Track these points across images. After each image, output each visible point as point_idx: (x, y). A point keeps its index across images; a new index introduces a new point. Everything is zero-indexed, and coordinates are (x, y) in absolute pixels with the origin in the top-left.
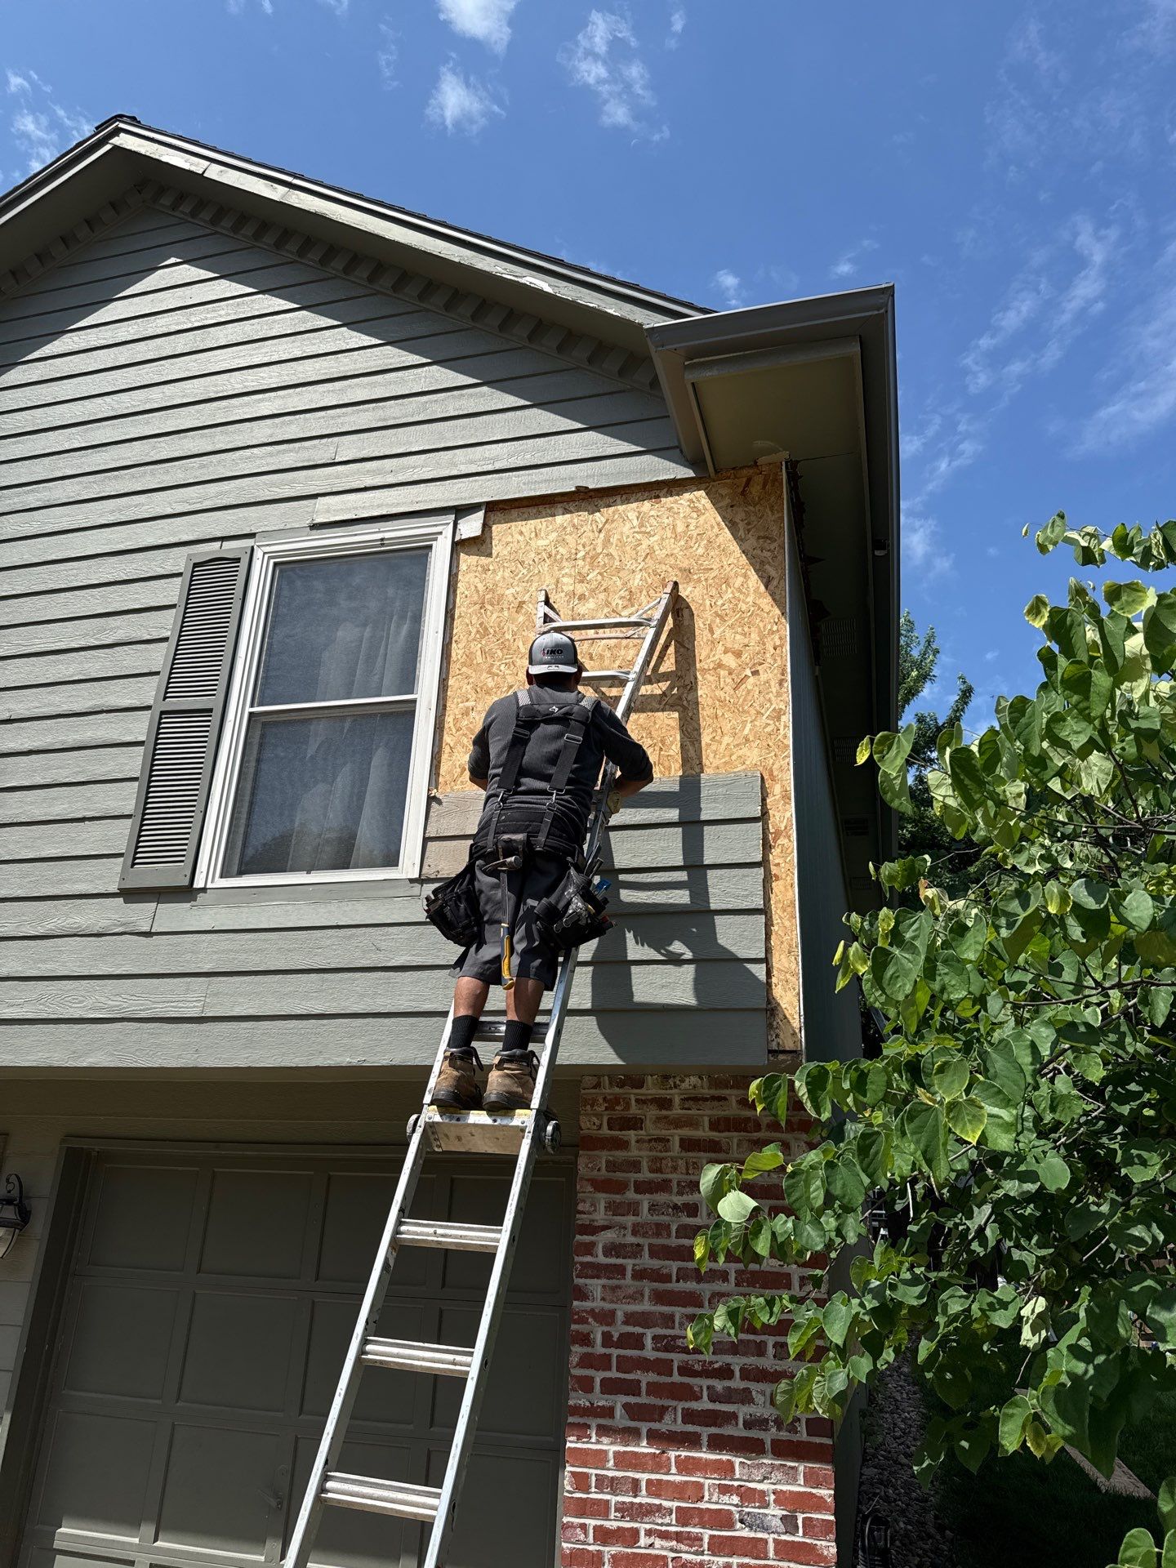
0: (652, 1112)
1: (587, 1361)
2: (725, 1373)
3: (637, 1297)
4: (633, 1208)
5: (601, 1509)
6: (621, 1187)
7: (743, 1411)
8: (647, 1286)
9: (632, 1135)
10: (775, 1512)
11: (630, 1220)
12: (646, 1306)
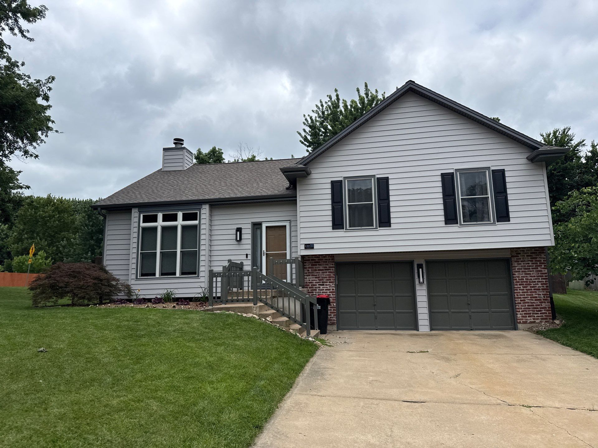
0: (522, 252)
1: (516, 282)
2: (535, 282)
3: (523, 274)
4: (521, 264)
5: (521, 298)
6: (519, 262)
7: (537, 286)
8: (524, 273)
9: (519, 255)
10: (542, 296)
11: (520, 265)
12: (524, 275)
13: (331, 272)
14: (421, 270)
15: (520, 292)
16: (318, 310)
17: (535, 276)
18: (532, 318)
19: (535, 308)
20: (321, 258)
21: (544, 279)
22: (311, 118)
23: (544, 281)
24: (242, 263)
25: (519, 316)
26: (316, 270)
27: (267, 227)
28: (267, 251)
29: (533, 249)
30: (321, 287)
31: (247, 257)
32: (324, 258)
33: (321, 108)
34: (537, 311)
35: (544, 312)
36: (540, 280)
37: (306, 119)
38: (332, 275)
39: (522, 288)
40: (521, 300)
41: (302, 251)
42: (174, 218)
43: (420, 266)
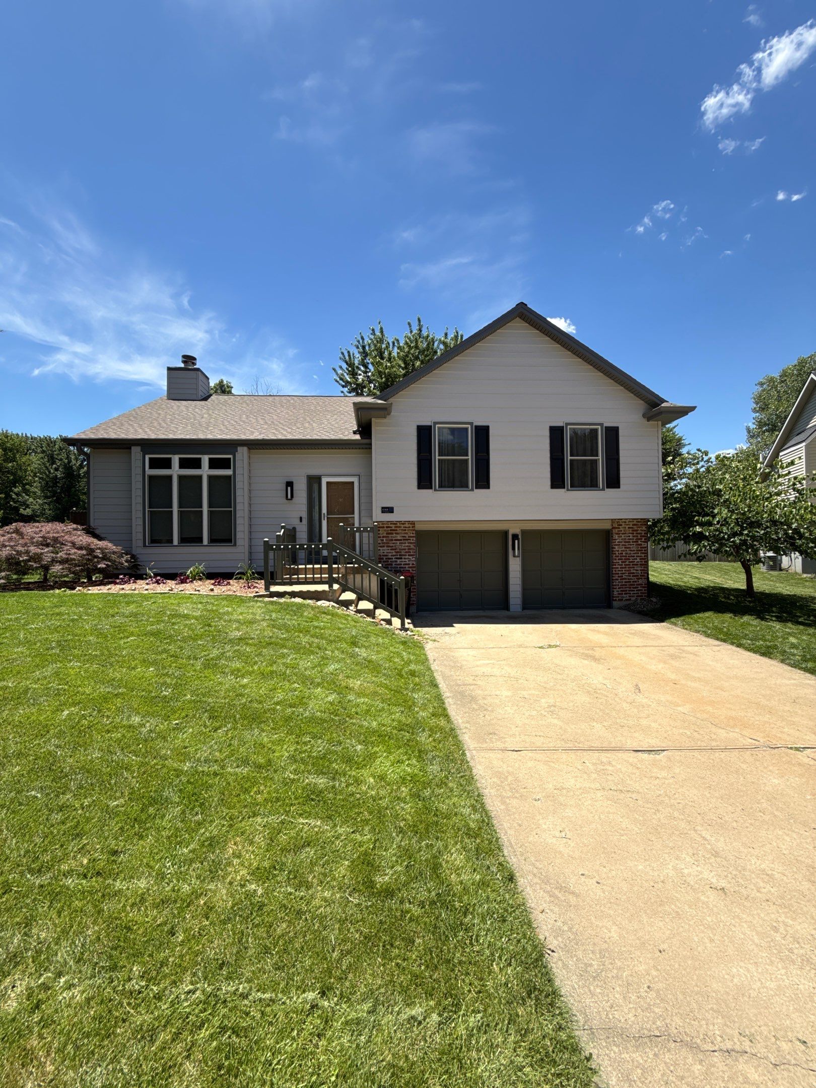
0: (624, 523)
1: (615, 557)
2: (634, 556)
4: (621, 536)
5: (618, 574)
6: (619, 534)
7: (636, 561)
8: (623, 547)
9: (620, 527)
11: (621, 538)
12: (623, 549)
13: (411, 543)
14: (516, 541)
15: (618, 568)
17: (634, 551)
18: (628, 595)
19: (632, 585)
20: (398, 525)
22: (349, 352)
23: (643, 555)
24: (294, 529)
25: (615, 593)
26: (392, 540)
27: (328, 483)
28: (328, 514)
29: (635, 521)
30: (398, 560)
31: (301, 520)
32: (402, 526)
33: (361, 341)
34: (633, 588)
35: (639, 588)
36: (639, 555)
37: (343, 353)
38: (412, 546)
39: (620, 563)
40: (618, 577)
41: (379, 516)
42: (197, 464)
43: (515, 537)
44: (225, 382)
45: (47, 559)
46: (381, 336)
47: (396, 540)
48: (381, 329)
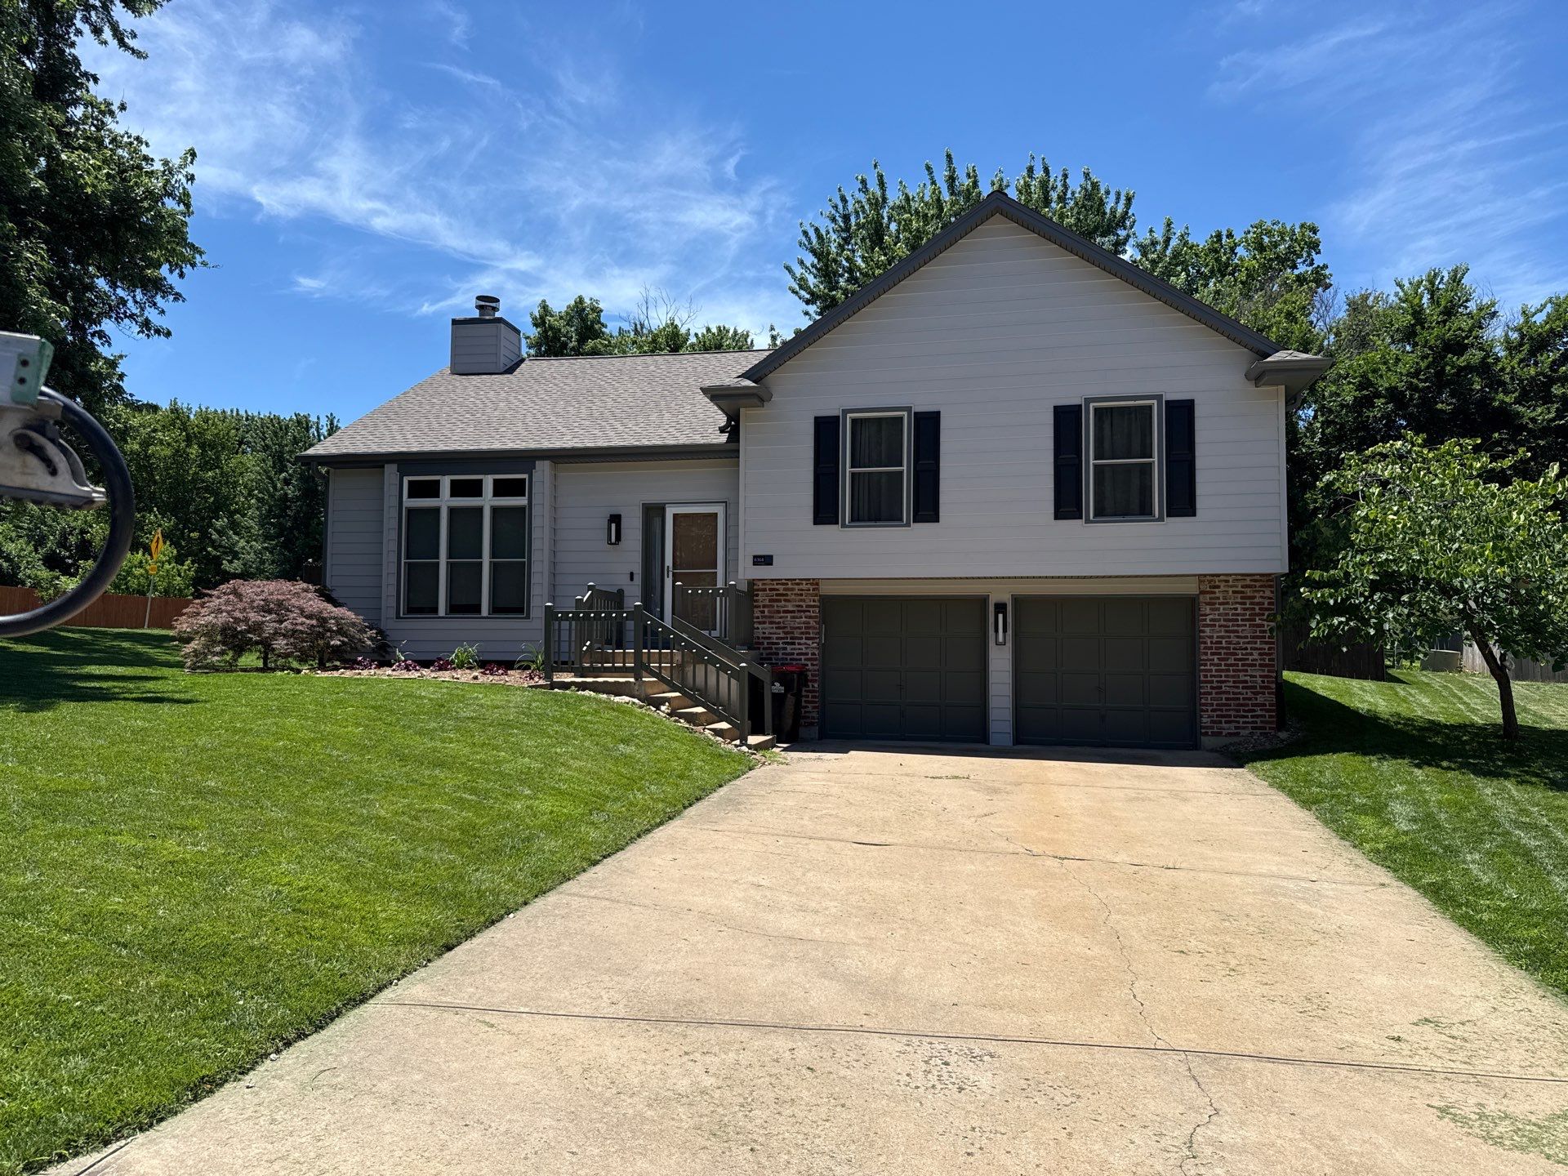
0: (1224, 584)
1: (1205, 648)
2: (1246, 649)
3: (1220, 631)
4: (1218, 609)
5: (1212, 682)
6: (1214, 604)
7: (1250, 657)
8: (1223, 629)
9: (1217, 590)
10: (1259, 680)
11: (1217, 612)
12: (1223, 634)
13: (810, 617)
14: (1001, 616)
15: (1211, 671)
16: (774, 695)
17: (1246, 637)
18: (1232, 725)
19: (1242, 705)
20: (790, 586)
21: (1266, 643)
22: (817, 230)
23: (1267, 647)
24: (621, 592)
25: (1204, 720)
26: (779, 612)
27: (675, 516)
28: (674, 567)
29: (1248, 578)
30: (789, 647)
31: (632, 579)
32: (796, 587)
33: (840, 207)
34: (1244, 711)
35: (1259, 713)
36: (1258, 646)
37: (805, 233)
38: (812, 622)
39: (1216, 661)
40: (1212, 688)
41: (747, 571)
42: (475, 489)
43: (1000, 608)
44: (587, 301)
45: (269, 629)
46: (879, 194)
47: (785, 612)
48: (880, 177)
